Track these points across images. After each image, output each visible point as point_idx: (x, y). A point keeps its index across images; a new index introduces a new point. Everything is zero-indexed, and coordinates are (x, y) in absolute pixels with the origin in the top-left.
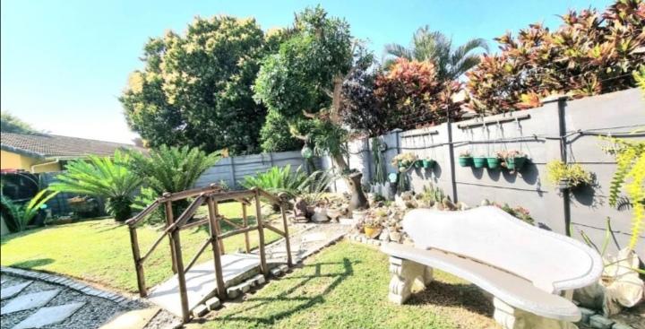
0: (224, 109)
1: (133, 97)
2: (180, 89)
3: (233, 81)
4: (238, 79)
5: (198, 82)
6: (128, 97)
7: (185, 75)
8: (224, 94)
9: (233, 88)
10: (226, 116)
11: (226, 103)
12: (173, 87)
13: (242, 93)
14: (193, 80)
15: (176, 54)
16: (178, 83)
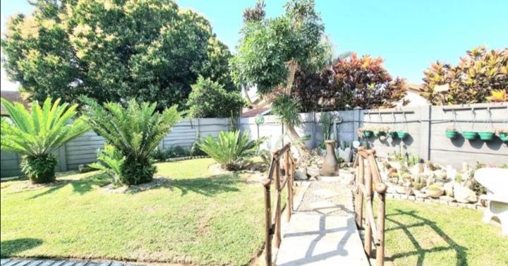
0: (142, 72)
1: (20, 42)
2: (94, 44)
3: (155, 46)
4: (159, 45)
5: (115, 41)
6: (12, 41)
7: (99, 30)
8: (145, 58)
9: (155, 54)
10: (143, 79)
11: (145, 67)
12: (85, 40)
13: (163, 59)
14: (109, 38)
15: (89, 6)
16: (90, 38)
